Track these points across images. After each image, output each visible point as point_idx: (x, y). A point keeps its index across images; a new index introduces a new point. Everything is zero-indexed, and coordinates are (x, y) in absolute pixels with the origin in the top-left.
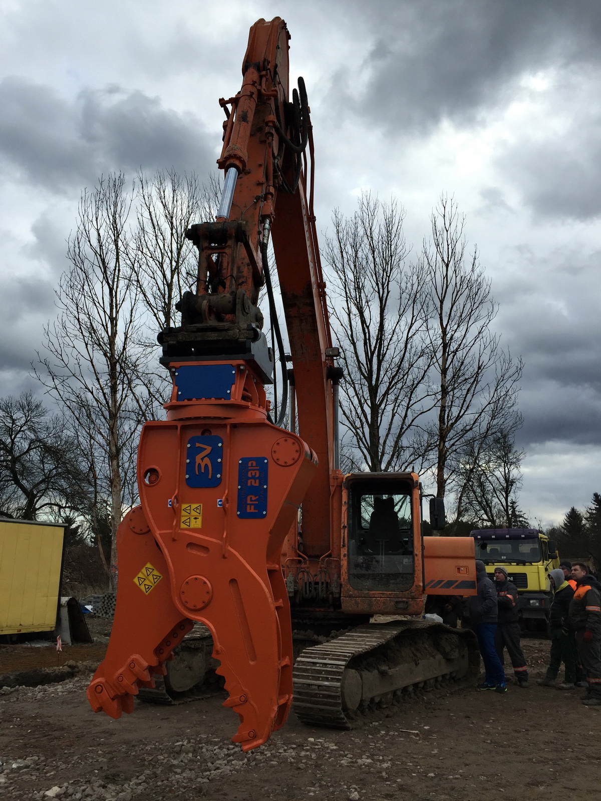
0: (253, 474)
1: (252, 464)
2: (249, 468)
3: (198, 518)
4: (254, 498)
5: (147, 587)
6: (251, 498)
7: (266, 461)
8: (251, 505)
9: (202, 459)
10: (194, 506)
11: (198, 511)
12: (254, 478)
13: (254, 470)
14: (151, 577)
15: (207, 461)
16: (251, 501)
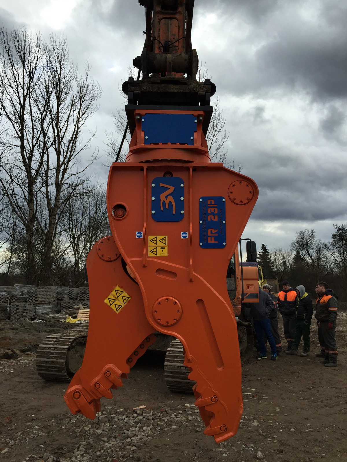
0: (213, 211)
1: (211, 202)
2: (209, 206)
3: (164, 248)
4: (214, 231)
5: (117, 307)
6: (211, 231)
7: (224, 200)
8: (211, 237)
9: (166, 197)
10: (160, 237)
11: (164, 242)
12: (213, 214)
13: (212, 207)
14: (120, 298)
15: (171, 199)
16: (212, 233)
